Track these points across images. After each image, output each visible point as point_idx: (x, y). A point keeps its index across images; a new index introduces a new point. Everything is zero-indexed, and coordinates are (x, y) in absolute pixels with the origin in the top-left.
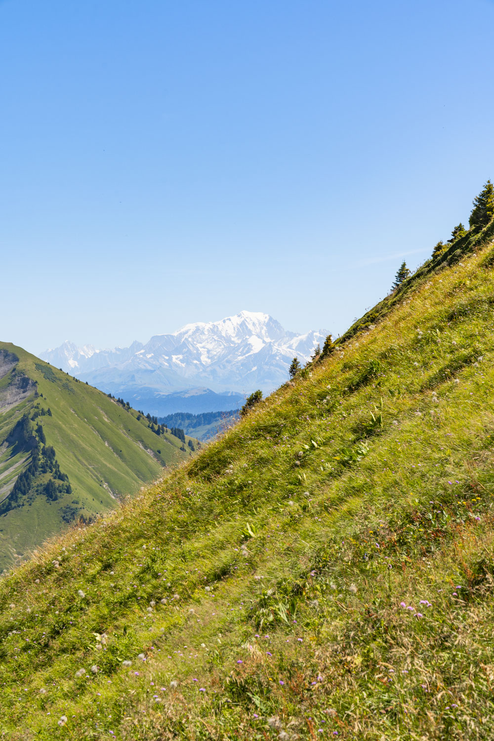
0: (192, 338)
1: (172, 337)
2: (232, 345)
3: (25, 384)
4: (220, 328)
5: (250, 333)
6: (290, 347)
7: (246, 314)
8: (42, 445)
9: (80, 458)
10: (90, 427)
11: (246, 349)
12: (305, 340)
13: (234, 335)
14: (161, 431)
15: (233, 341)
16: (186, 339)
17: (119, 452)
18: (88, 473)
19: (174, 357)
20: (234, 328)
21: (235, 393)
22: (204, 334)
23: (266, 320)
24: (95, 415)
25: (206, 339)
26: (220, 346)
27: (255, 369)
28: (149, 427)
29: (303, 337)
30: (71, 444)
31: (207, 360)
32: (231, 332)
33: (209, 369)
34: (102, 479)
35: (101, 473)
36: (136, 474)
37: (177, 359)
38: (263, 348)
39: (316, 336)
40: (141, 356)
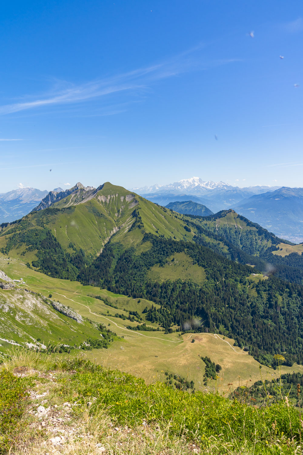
0: (183, 183)
1: (178, 183)
2: (191, 184)
3: (136, 202)
4: (189, 181)
5: (195, 182)
6: (204, 185)
7: (194, 177)
8: (139, 216)
9: (147, 219)
10: (150, 211)
11: (194, 185)
14: (166, 211)
16: (181, 183)
17: (156, 216)
18: (148, 222)
19: (179, 187)
23: (199, 179)
24: (151, 208)
25: (186, 183)
26: (189, 184)
27: (196, 189)
28: (163, 210)
29: (207, 182)
30: (145, 215)
31: (186, 187)
32: (191, 182)
33: (186, 190)
35: (152, 222)
36: (160, 221)
38: (198, 185)
39: (210, 182)
40: (172, 187)
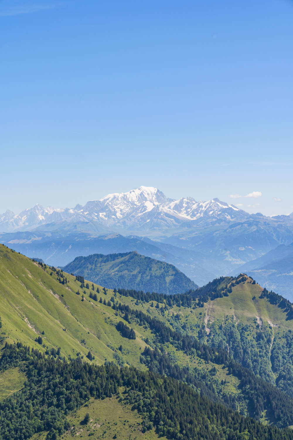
0: (111, 203)
1: (100, 202)
2: (135, 207)
4: (128, 196)
5: (146, 200)
6: (169, 208)
7: (143, 188)
9: (11, 302)
10: (19, 282)
11: (143, 209)
12: (178, 203)
13: (136, 201)
14: (65, 282)
15: (136, 204)
16: (108, 203)
17: (37, 297)
18: (15, 312)
19: (101, 214)
20: (137, 197)
21: (136, 236)
22: (119, 200)
23: (156, 192)
24: (23, 273)
25: (120, 203)
26: (128, 207)
27: (148, 221)
28: (57, 279)
29: (177, 202)
30: (6, 294)
31: (120, 215)
32: (135, 199)
33: (121, 221)
34: (24, 316)
35: (24, 312)
36: (47, 311)
37: (102, 215)
38: (153, 208)
39: (185, 201)
40: (81, 213)
